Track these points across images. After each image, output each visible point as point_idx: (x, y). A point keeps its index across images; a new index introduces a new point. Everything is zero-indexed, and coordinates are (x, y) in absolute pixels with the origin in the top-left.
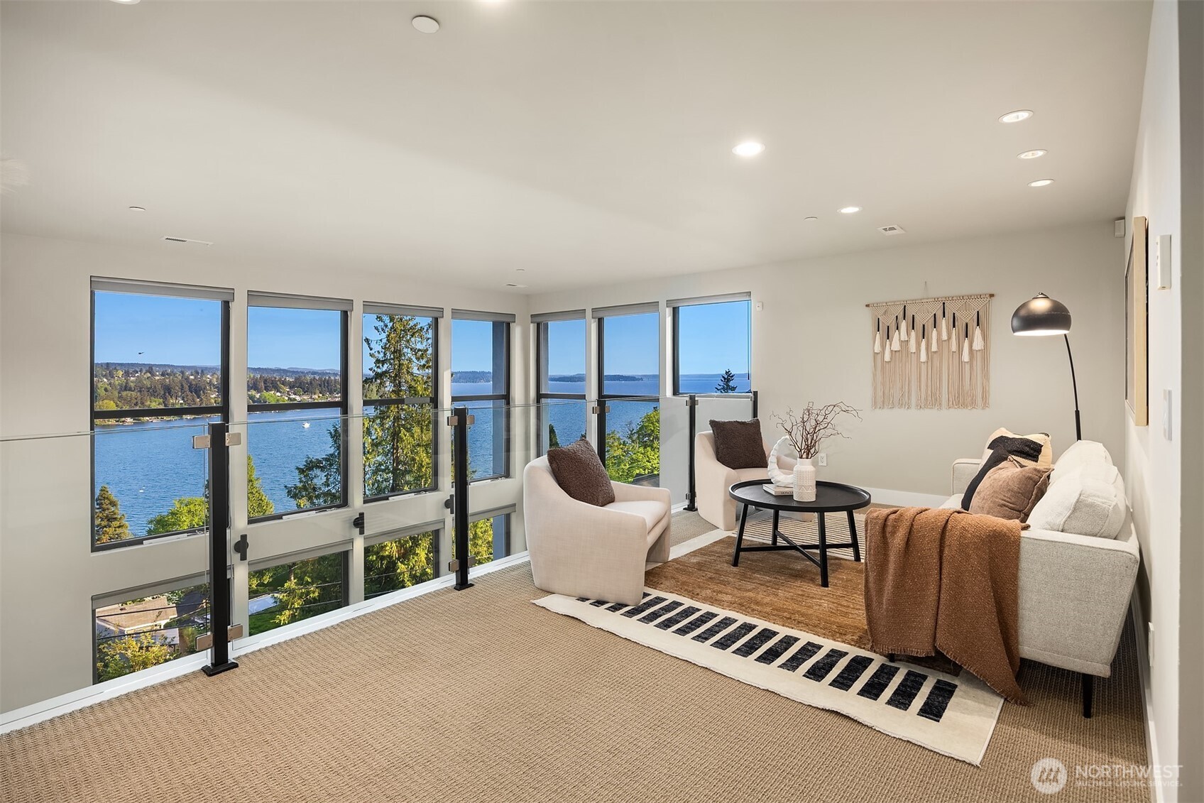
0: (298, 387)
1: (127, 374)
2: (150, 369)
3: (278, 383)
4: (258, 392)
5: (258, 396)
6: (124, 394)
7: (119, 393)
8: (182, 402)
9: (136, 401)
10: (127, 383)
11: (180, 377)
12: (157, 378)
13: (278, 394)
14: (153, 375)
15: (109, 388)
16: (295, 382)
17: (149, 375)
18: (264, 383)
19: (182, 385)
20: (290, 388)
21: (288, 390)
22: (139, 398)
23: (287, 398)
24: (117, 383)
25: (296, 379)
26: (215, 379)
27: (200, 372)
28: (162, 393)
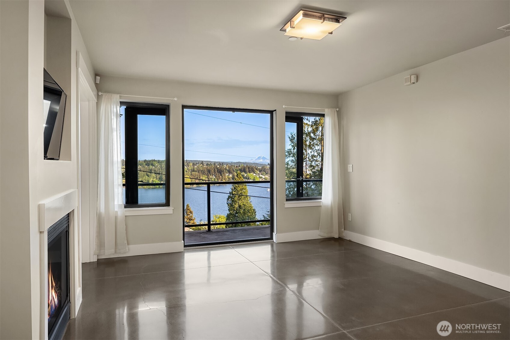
0: (263, 171)
1: (194, 164)
2: (202, 163)
3: (254, 169)
4: (246, 173)
5: (245, 175)
6: (193, 173)
7: (191, 173)
8: (214, 177)
9: (197, 176)
10: (194, 168)
11: (213, 166)
12: (205, 166)
13: (255, 174)
14: (203, 165)
15: (187, 170)
16: (262, 168)
17: (202, 165)
18: (249, 169)
19: (214, 169)
20: (260, 172)
21: (259, 172)
22: (198, 175)
23: (258, 177)
24: (190, 168)
25: (262, 167)
26: (227, 167)
27: (221, 164)
28: (207, 173)
